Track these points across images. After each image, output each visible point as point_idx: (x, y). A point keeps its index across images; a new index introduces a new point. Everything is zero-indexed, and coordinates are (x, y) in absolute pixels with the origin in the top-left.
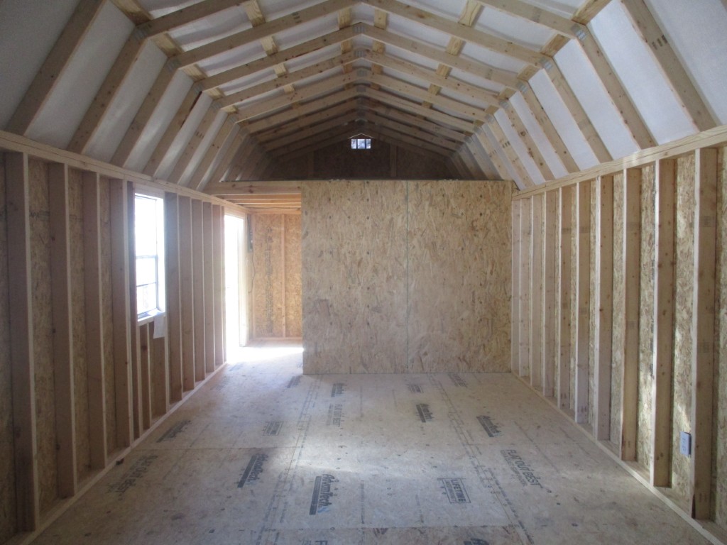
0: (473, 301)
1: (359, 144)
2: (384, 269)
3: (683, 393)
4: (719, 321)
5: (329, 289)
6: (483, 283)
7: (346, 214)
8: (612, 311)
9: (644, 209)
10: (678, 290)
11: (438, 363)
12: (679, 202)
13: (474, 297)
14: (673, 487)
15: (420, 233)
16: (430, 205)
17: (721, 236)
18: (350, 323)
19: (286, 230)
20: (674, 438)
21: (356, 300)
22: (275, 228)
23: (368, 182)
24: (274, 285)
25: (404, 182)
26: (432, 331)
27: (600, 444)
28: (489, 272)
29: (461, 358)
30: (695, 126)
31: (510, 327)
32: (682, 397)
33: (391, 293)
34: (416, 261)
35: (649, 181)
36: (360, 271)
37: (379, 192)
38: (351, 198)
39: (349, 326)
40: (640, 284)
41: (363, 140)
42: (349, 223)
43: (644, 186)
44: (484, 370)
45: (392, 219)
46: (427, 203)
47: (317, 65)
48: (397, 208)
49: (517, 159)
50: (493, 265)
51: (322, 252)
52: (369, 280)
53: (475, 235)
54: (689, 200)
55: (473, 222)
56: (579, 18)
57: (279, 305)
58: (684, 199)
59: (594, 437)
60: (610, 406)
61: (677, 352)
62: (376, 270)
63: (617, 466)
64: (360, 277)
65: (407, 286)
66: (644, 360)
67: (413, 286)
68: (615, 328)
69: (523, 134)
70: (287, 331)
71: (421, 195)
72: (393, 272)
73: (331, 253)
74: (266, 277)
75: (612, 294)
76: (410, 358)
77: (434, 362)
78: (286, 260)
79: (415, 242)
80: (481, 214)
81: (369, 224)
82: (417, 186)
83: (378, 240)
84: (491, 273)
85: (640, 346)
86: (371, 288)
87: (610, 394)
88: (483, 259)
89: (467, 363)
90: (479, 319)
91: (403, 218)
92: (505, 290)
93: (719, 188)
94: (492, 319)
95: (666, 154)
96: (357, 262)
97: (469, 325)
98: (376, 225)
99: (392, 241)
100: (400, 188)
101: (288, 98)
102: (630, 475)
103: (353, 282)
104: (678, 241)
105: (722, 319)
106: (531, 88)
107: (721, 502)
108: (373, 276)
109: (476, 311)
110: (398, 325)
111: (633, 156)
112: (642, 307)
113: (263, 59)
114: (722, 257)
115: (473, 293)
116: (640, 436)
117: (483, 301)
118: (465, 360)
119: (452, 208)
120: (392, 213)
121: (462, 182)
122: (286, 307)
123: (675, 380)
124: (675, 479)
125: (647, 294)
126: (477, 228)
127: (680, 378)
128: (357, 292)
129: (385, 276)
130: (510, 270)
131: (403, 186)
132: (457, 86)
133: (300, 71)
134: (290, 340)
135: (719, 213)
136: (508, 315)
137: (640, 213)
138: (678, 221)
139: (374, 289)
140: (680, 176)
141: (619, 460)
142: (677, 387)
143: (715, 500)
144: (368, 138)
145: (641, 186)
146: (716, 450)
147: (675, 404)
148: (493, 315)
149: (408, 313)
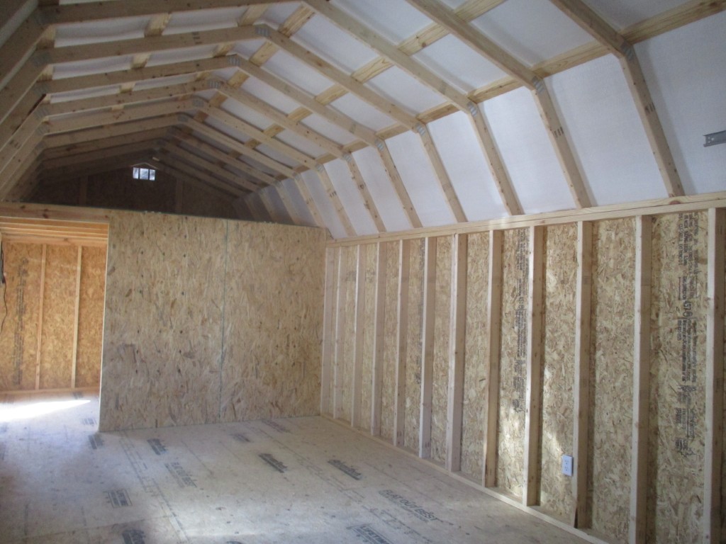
0: (288, 345)
1: (140, 173)
2: (200, 311)
3: (553, 422)
4: (595, 361)
5: (136, 333)
6: (297, 327)
7: (160, 249)
8: (464, 354)
9: (507, 266)
10: (547, 335)
11: (251, 411)
12: (549, 262)
13: (288, 341)
14: (542, 505)
15: (239, 274)
16: (250, 246)
17: (597, 293)
18: (158, 371)
19: (48, 263)
20: (543, 462)
21: (166, 344)
22: (32, 259)
23: (186, 218)
24: (27, 327)
25: (224, 221)
26: (247, 376)
27: (455, 476)
28: (303, 316)
29: (274, 403)
30: (578, 203)
31: (321, 371)
32: (553, 425)
33: (205, 337)
34: (233, 303)
35: (513, 242)
36: (173, 312)
37: (198, 228)
38: (167, 233)
39: (158, 373)
40: (500, 330)
41: (147, 170)
42: (164, 260)
43: (507, 246)
44: (295, 414)
45: (210, 258)
46: (247, 245)
47: (167, 88)
48: (217, 248)
49: (342, 208)
50: (307, 310)
51: (130, 291)
52: (183, 322)
53: (292, 279)
54: (560, 261)
55: (290, 266)
56: (475, 97)
57: (32, 352)
58: (555, 260)
59: (447, 470)
60: (461, 439)
61: (546, 388)
62: (191, 312)
63: (482, 493)
64: (172, 319)
65: (223, 329)
66: (505, 396)
67: (229, 329)
68: (468, 369)
69: (362, 186)
70: (41, 381)
71: (241, 236)
72: (208, 314)
73: (141, 292)
74: (17, 318)
75: (465, 338)
76: (223, 406)
77: (247, 409)
78: (45, 298)
79: (233, 284)
80: (298, 259)
81: (185, 262)
82: (238, 226)
83: (194, 280)
84: (305, 317)
85: (501, 384)
86: (184, 332)
87: (462, 428)
88: (298, 303)
89: (279, 409)
90: (292, 362)
91: (222, 258)
92: (317, 334)
93: (595, 254)
94: (304, 363)
95: (543, 222)
96: (171, 302)
97: (283, 369)
98: (193, 264)
99: (209, 282)
100: (220, 226)
101: (114, 116)
102: (497, 500)
103: (165, 325)
104: (547, 294)
105: (597, 359)
106: (386, 147)
107: (598, 511)
108: (187, 319)
109: (290, 356)
110: (211, 372)
111: (504, 220)
112: (503, 350)
113: (126, 71)
114: (598, 310)
115: (288, 337)
116: (500, 465)
117: (297, 345)
118: (277, 406)
119: (271, 251)
120: (210, 253)
121: (281, 226)
122: (42, 353)
123: (544, 411)
124: (543, 497)
125: (509, 338)
126: (294, 273)
127: (550, 410)
128: (168, 337)
129: (200, 318)
130: (322, 315)
131: (223, 226)
132: (306, 133)
133: (147, 90)
134: (45, 393)
135: (595, 274)
136: (319, 358)
137: (502, 269)
138: (547, 277)
139: (187, 332)
140: (550, 241)
141: (482, 488)
142: (546, 417)
143: (591, 511)
144: (153, 169)
145: (503, 246)
146: (592, 467)
147: (544, 432)
148: (305, 359)
149: (223, 358)
